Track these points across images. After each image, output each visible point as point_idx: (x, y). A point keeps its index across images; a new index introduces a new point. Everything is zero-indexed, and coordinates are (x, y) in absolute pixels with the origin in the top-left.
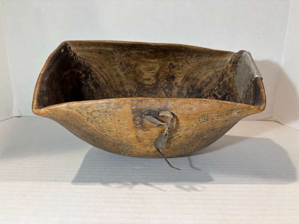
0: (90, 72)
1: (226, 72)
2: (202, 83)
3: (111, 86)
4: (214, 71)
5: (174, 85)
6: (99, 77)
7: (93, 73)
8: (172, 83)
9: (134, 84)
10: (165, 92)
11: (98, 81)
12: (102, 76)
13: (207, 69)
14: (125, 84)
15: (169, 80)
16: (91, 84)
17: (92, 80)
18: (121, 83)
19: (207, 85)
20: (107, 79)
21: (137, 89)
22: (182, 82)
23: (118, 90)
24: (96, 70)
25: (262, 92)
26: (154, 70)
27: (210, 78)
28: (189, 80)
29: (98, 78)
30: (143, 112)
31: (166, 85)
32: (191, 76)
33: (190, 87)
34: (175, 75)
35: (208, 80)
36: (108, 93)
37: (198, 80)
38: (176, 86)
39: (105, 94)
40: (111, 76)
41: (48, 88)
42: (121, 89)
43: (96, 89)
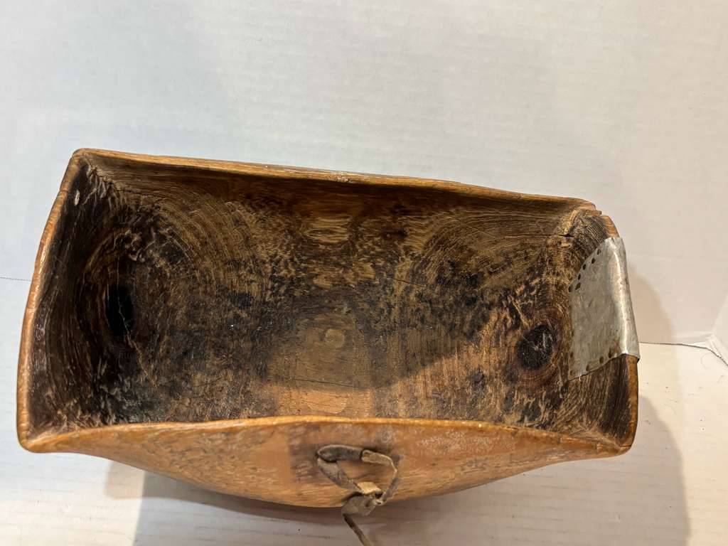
0: (153, 224)
1: (551, 256)
2: (482, 263)
3: (217, 250)
4: (519, 242)
5: (403, 252)
6: (183, 232)
7: (165, 223)
8: (396, 246)
9: (284, 241)
10: (374, 266)
11: (180, 241)
12: (191, 228)
13: (501, 233)
14: (257, 242)
15: (390, 239)
16: (156, 255)
17: (161, 243)
18: (247, 239)
19: (496, 273)
20: (204, 234)
21: (292, 253)
22: (426, 246)
23: (237, 258)
24: (172, 214)
25: (630, 405)
26: (346, 212)
27: (506, 255)
28: (445, 247)
29: (177, 233)
30: (319, 453)
31: (378, 249)
32: (453, 239)
33: (446, 264)
34: (407, 229)
35: (501, 259)
36: (207, 270)
37: (471, 253)
38: (407, 254)
39: (197, 274)
40: (219, 225)
41: (52, 355)
42: (245, 255)
43: (171, 264)
